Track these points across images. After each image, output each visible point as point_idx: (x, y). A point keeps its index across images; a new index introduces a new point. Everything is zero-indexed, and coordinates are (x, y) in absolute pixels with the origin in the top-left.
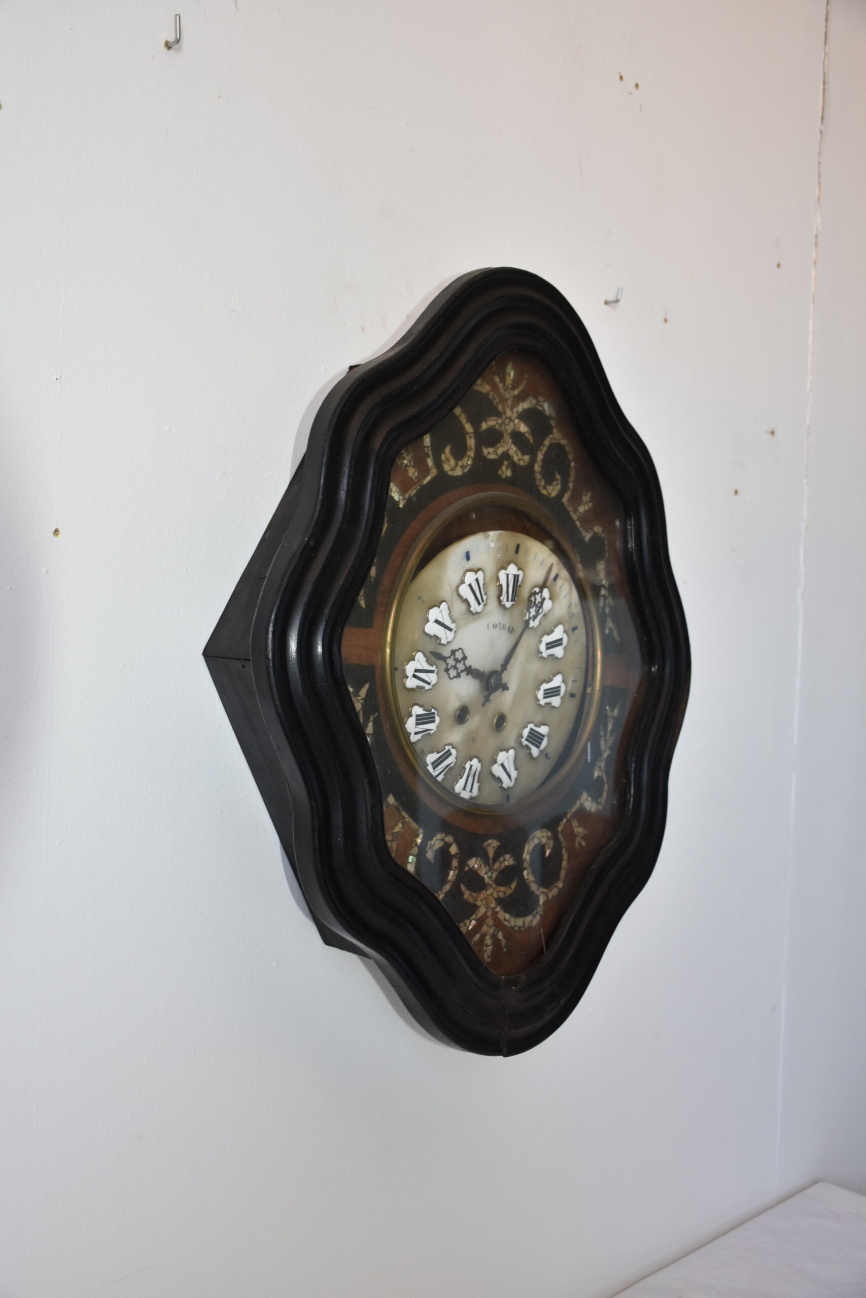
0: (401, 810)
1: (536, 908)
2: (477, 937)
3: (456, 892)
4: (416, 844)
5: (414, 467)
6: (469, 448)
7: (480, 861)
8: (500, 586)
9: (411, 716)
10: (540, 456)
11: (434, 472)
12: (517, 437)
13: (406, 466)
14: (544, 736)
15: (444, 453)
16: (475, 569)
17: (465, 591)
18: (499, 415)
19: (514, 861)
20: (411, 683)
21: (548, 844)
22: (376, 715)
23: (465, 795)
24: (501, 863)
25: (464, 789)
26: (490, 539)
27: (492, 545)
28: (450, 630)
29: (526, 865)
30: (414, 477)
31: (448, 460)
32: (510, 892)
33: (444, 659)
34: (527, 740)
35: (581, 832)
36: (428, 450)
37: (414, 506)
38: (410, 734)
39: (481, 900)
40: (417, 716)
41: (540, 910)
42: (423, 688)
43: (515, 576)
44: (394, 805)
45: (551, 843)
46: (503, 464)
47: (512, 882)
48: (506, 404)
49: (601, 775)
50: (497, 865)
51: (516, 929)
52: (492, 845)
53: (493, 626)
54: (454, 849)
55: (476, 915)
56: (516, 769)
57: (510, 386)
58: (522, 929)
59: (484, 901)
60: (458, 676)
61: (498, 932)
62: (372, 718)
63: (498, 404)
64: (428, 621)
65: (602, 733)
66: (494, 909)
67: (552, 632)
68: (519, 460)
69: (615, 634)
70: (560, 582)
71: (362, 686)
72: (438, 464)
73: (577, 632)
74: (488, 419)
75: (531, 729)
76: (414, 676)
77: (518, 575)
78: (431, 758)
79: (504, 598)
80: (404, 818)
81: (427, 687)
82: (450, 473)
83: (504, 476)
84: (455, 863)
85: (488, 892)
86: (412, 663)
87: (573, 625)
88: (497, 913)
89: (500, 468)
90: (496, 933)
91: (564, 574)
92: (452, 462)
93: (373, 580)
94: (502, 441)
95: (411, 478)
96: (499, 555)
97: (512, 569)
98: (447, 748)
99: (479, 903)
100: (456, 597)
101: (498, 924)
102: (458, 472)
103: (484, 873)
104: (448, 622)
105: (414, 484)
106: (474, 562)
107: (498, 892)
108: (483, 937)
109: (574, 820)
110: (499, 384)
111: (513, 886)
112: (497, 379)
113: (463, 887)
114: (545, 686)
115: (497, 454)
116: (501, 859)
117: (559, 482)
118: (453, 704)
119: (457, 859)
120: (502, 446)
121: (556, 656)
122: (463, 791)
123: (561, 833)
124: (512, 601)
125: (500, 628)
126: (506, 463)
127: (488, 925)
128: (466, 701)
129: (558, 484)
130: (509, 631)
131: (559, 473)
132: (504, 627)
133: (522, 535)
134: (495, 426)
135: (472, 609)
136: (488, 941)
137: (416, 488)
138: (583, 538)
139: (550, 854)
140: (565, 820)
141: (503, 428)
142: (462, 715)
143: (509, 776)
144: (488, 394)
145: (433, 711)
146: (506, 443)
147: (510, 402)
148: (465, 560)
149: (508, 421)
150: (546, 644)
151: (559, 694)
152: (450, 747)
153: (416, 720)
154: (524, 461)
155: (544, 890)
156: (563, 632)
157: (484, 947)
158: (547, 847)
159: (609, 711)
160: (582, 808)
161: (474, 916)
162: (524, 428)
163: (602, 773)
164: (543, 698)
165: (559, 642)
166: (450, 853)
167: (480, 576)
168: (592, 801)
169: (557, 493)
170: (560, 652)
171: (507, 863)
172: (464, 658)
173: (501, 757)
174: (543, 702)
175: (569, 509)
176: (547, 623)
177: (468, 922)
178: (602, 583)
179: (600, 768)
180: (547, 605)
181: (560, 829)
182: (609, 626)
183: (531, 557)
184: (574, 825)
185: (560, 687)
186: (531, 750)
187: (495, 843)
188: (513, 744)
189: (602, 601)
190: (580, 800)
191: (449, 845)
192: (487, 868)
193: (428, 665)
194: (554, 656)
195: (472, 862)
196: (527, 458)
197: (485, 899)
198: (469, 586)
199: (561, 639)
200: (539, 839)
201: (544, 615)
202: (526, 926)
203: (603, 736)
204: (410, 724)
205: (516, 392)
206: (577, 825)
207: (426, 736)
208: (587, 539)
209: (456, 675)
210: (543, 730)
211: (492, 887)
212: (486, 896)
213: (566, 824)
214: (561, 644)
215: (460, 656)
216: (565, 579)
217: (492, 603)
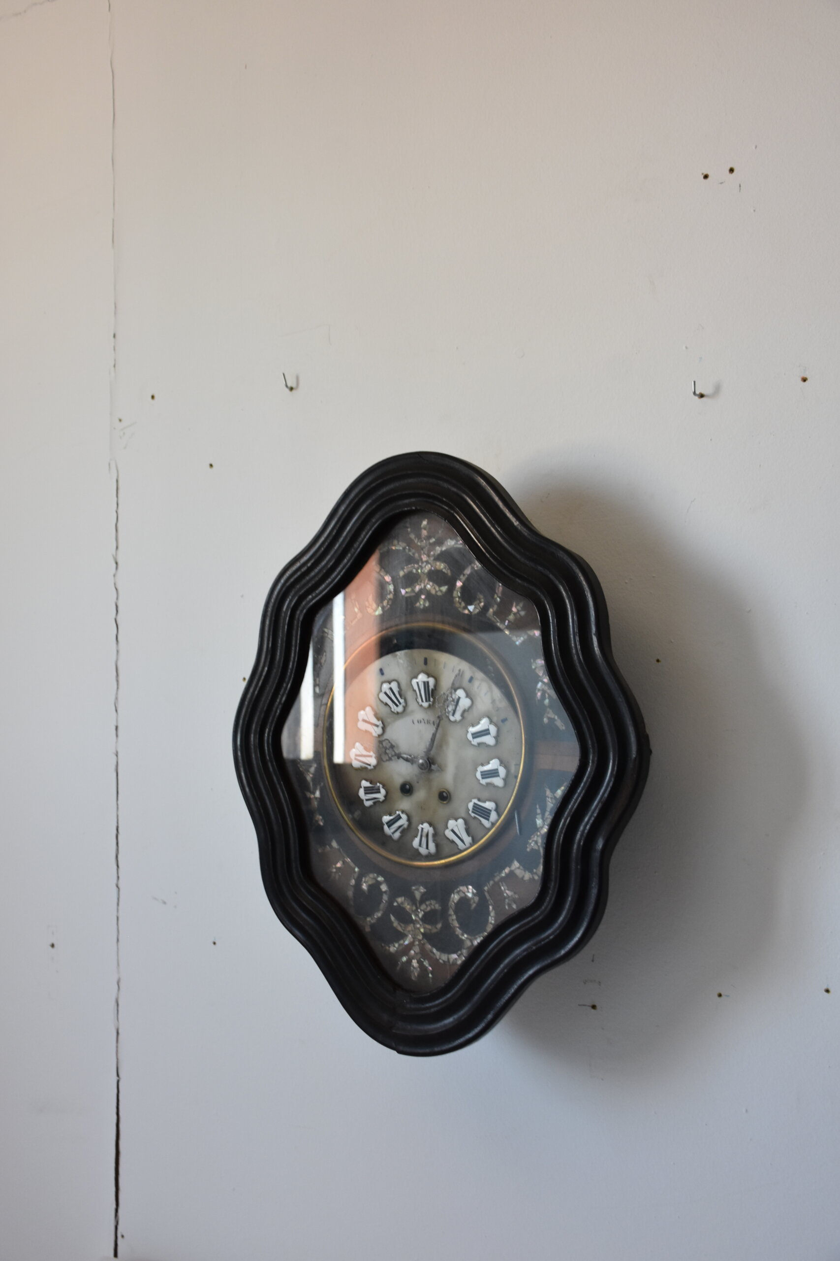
0: (342, 852)
1: (460, 950)
2: (404, 959)
3: (385, 919)
4: (354, 878)
6: (388, 592)
7: (407, 901)
8: (415, 691)
9: (361, 787)
10: (459, 584)
11: (359, 616)
12: (433, 574)
14: (491, 810)
15: (368, 601)
16: (390, 681)
17: (383, 697)
18: (416, 562)
19: (439, 906)
20: (355, 764)
21: (474, 899)
22: (322, 784)
23: (420, 850)
24: (427, 906)
25: (420, 845)
26: (398, 657)
27: (401, 661)
28: (377, 726)
29: (451, 912)
31: (370, 605)
32: (434, 930)
34: (473, 812)
35: (512, 896)
36: (355, 601)
38: (363, 800)
39: (409, 931)
40: (365, 788)
41: (465, 952)
43: (424, 683)
44: (336, 847)
45: (476, 899)
46: (421, 598)
47: (438, 922)
48: (422, 552)
49: (536, 847)
50: (423, 907)
51: (442, 961)
52: (419, 891)
53: (418, 722)
54: (384, 888)
55: (404, 942)
56: (470, 836)
57: (426, 538)
58: (447, 963)
60: (391, 759)
61: (425, 959)
62: (318, 787)
63: (414, 554)
64: (358, 720)
65: (539, 811)
66: (419, 941)
67: (479, 723)
68: (436, 592)
69: (558, 723)
70: (476, 683)
73: (507, 723)
74: (405, 567)
75: (475, 803)
76: (355, 759)
77: (428, 682)
78: (385, 818)
79: (419, 700)
80: (344, 858)
81: (369, 767)
82: (373, 614)
83: (422, 607)
84: (385, 898)
85: (416, 926)
86: (354, 750)
87: (502, 716)
89: (418, 601)
90: (422, 960)
91: (479, 675)
92: (374, 605)
94: (419, 581)
96: (409, 668)
97: (422, 677)
98: (397, 813)
99: (406, 932)
100: (378, 702)
101: (424, 953)
102: (380, 612)
103: (410, 910)
104: (375, 721)
106: (387, 675)
107: (424, 928)
108: (409, 961)
109: (502, 883)
110: (414, 540)
111: (439, 926)
112: (412, 536)
113: (393, 918)
114: (481, 769)
115: (414, 592)
116: (428, 903)
117: (482, 600)
118: (398, 781)
119: (387, 895)
120: (419, 585)
121: (487, 743)
123: (488, 892)
124: (426, 701)
125: (425, 723)
126: (423, 597)
127: (414, 951)
128: (408, 778)
129: (481, 602)
130: (434, 724)
131: (481, 594)
132: (428, 722)
133: (427, 651)
134: (412, 571)
135: (393, 710)
136: (415, 963)
138: (514, 642)
139: (476, 907)
140: (491, 883)
141: (420, 571)
142: (407, 789)
144: (404, 549)
145: (378, 784)
146: (423, 581)
147: (426, 550)
148: (380, 675)
149: (425, 564)
150: (473, 734)
151: (498, 776)
152: (400, 813)
153: (365, 790)
154: (441, 591)
155: (469, 937)
156: (490, 724)
157: (412, 968)
158: (472, 901)
159: (548, 793)
160: (512, 874)
161: (401, 942)
162: (441, 566)
163: (538, 846)
164: (483, 778)
165: (486, 732)
166: (380, 889)
167: (394, 685)
168: (525, 872)
169: (480, 610)
170: (489, 740)
171: (433, 907)
172: (392, 747)
173: (452, 823)
174: (484, 782)
175: (495, 621)
176: (469, 717)
177: (397, 945)
178: (540, 679)
179: (536, 842)
180: (465, 703)
181: (486, 888)
182: (549, 715)
183: (442, 666)
184: (502, 888)
185: (497, 769)
186: (481, 821)
187: (422, 890)
188: (463, 815)
189: (539, 694)
190: (510, 867)
191: (380, 883)
192: (414, 908)
193: (365, 751)
194: (485, 744)
195: (400, 900)
196: (444, 589)
197: (412, 931)
198: (386, 693)
199: (488, 730)
200: (464, 893)
201: (464, 711)
202: (451, 961)
203: (539, 814)
204: (361, 793)
205: (432, 540)
206: (506, 888)
207: (376, 802)
208: (517, 643)
209: (388, 758)
210: (489, 805)
211: (419, 923)
212: (413, 928)
213: (493, 885)
214: (489, 734)
215: (388, 746)
216: (482, 680)
217: (412, 704)
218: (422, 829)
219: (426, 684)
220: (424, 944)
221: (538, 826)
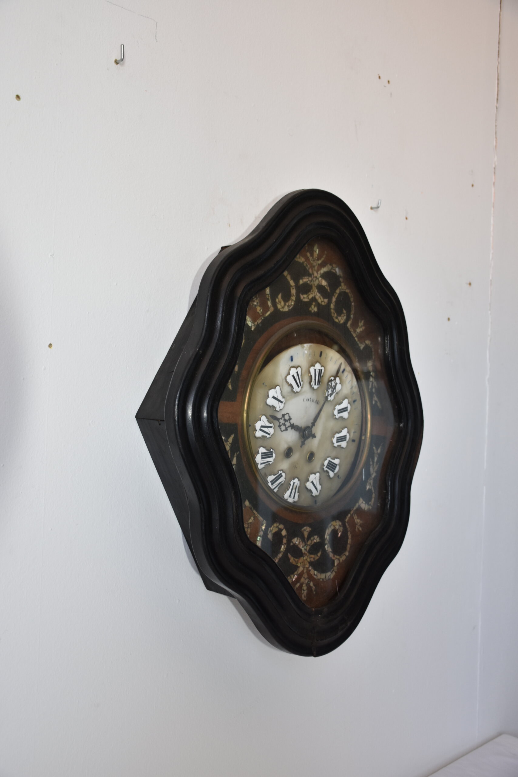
0: (253, 509)
1: (333, 568)
2: (298, 585)
3: (285, 558)
4: (262, 529)
5: (260, 306)
6: (292, 295)
7: (299, 540)
8: (311, 376)
9: (259, 453)
10: (334, 299)
11: (272, 309)
12: (320, 288)
13: (256, 306)
14: (337, 465)
15: (278, 298)
16: (296, 366)
17: (290, 379)
18: (310, 275)
19: (319, 539)
20: (259, 434)
21: (340, 529)
22: (238, 453)
23: (291, 500)
24: (312, 541)
25: (290, 496)
26: (305, 349)
27: (306, 352)
28: (282, 402)
29: (326, 542)
30: (260, 312)
31: (280, 302)
32: (317, 558)
33: (278, 419)
34: (327, 467)
35: (359, 522)
36: (268, 296)
37: (261, 329)
38: (258, 464)
39: (300, 563)
40: (262, 453)
41: (335, 569)
42: (266, 437)
43: (319, 370)
44: (249, 506)
45: (341, 529)
46: (312, 304)
47: (318, 552)
48: (314, 269)
49: (370, 488)
50: (309, 542)
51: (321, 580)
52: (307, 530)
53: (307, 400)
54: (284, 533)
55: (297, 572)
56: (320, 485)
57: (316, 258)
58: (325, 580)
59: (302, 563)
60: (286, 429)
61: (310, 582)
62: (235, 455)
63: (309, 269)
64: (268, 397)
65: (371, 463)
66: (307, 568)
67: (341, 403)
68: (322, 302)
69: (379, 404)
70: (346, 373)
71: (230, 436)
72: (274, 304)
73: (356, 403)
74: (303, 278)
75: (329, 461)
76: (261, 430)
77: (321, 370)
78: (270, 478)
79: (313, 383)
80: (255, 514)
81: (268, 436)
82: (281, 310)
83: (313, 311)
84: (285, 541)
85: (304, 558)
86: (259, 422)
87: (354, 398)
89: (310, 306)
90: (309, 582)
91: (348, 369)
92: (283, 303)
93: (236, 373)
94: (312, 291)
95: (259, 313)
96: (310, 358)
97: (318, 366)
98: (280, 472)
99: (299, 565)
100: (285, 383)
101: (311, 577)
102: (286, 309)
103: (301, 546)
104: (280, 398)
105: (260, 316)
106: (296, 362)
107: (310, 558)
108: (301, 585)
109: (355, 515)
110: (310, 257)
111: (319, 554)
112: (308, 254)
113: (289, 555)
114: (337, 435)
115: (309, 298)
116: (312, 538)
117: (345, 314)
118: (283, 446)
119: (286, 538)
120: (311, 294)
121: (344, 417)
122: (289, 498)
123: (347, 522)
124: (317, 385)
125: (311, 401)
126: (314, 303)
127: (304, 578)
128: (291, 444)
129: (344, 316)
130: (316, 402)
131: (345, 310)
132: (313, 401)
133: (323, 346)
134: (307, 282)
135: (294, 390)
136: (305, 587)
137: (261, 319)
138: (360, 347)
139: (341, 535)
140: (349, 515)
141: (312, 283)
142: (289, 453)
143: (316, 489)
144: (303, 263)
145: (272, 450)
146: (314, 292)
147: (316, 268)
148: (290, 361)
149: (315, 279)
150: (338, 411)
151: (345, 440)
153: (261, 456)
154: (324, 302)
155: (337, 557)
156: (348, 403)
157: (302, 591)
158: (339, 531)
159: (376, 451)
160: (360, 508)
162: (324, 283)
164: (336, 442)
165: (345, 409)
166: (282, 535)
167: (299, 370)
168: (366, 504)
169: (344, 321)
170: (346, 415)
171: (315, 541)
172: (290, 419)
173: (312, 477)
174: (336, 445)
175: (351, 330)
176: (338, 398)
177: (292, 576)
178: (371, 374)
179: (370, 484)
180: (338, 387)
181: (346, 520)
182: (375, 399)
183: (329, 359)
184: (354, 518)
185: (346, 435)
186: (329, 473)
187: (309, 529)
188: (320, 470)
189: (371, 384)
190: (358, 503)
191: (281, 530)
192: (304, 544)
193: (268, 423)
195: (295, 540)
196: (326, 301)
197: (303, 562)
198: (293, 376)
199: (347, 407)
200: (335, 526)
201: (337, 393)
203: (371, 465)
204: (258, 458)
205: (320, 262)
206: (357, 518)
207: (268, 464)
208: (362, 348)
210: (336, 461)
211: (307, 555)
213: (350, 517)
214: (347, 410)
215: (287, 418)
216: (349, 372)
217: (306, 387)
218: (294, 483)
220: (310, 570)
221: (371, 473)
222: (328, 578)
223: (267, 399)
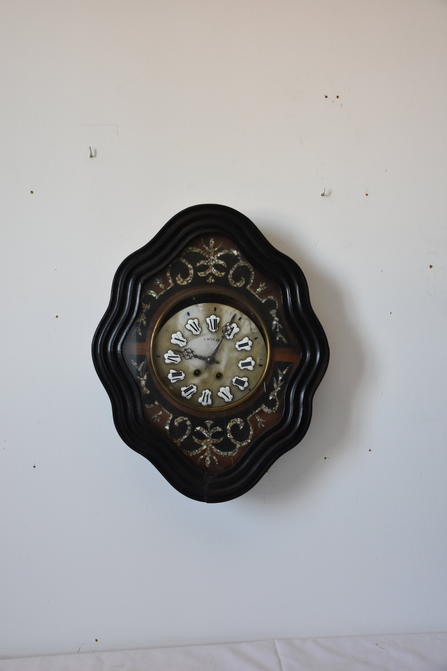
0: (161, 407)
1: (234, 449)
2: (202, 457)
3: (189, 439)
4: (169, 420)
5: (162, 284)
6: (190, 273)
7: (202, 428)
8: (208, 324)
9: (170, 373)
10: (231, 272)
11: (172, 285)
12: (217, 266)
13: (159, 284)
14: (245, 382)
15: (178, 277)
16: (193, 318)
17: (188, 327)
18: (206, 259)
19: (221, 429)
20: (167, 361)
21: (241, 424)
22: (148, 372)
23: (204, 404)
24: (214, 430)
25: (203, 401)
26: (199, 307)
27: (201, 309)
28: (184, 341)
29: (228, 431)
30: (163, 288)
31: (179, 279)
32: (219, 441)
33: (182, 352)
34: (235, 383)
35: (262, 421)
36: (169, 277)
37: (163, 298)
38: (170, 380)
39: (204, 443)
40: (172, 373)
41: (237, 450)
42: (174, 363)
43: (214, 320)
44: (158, 405)
45: (243, 424)
46: (209, 277)
47: (221, 437)
48: (210, 255)
50: (212, 431)
51: (224, 456)
52: (209, 423)
53: (208, 339)
54: (188, 423)
55: (201, 449)
56: (231, 394)
57: (212, 248)
58: (227, 457)
60: (190, 358)
61: (213, 456)
62: (146, 374)
63: (205, 255)
65: (275, 381)
66: (211, 447)
67: (242, 340)
68: (219, 275)
69: (284, 340)
70: (243, 321)
71: (141, 363)
72: (174, 281)
73: (257, 340)
74: (200, 261)
75: (236, 379)
76: (169, 359)
77: (216, 320)
78: (183, 389)
79: (210, 328)
80: (163, 410)
81: (176, 363)
82: (181, 284)
83: (210, 282)
84: (189, 428)
85: (208, 440)
86: (167, 354)
87: (255, 336)
88: (213, 449)
89: (208, 279)
90: (212, 456)
91: (245, 317)
92: (182, 280)
93: (144, 325)
94: (208, 269)
95: (161, 288)
96: (205, 312)
97: (213, 317)
98: (191, 385)
99: (203, 444)
100: (185, 329)
101: (213, 453)
102: (185, 283)
103: (204, 433)
104: (182, 339)
106: (192, 316)
107: (213, 441)
108: (205, 457)
109: (257, 416)
110: (206, 248)
111: (221, 439)
112: (204, 246)
113: (193, 437)
114: (242, 362)
115: (206, 274)
116: (215, 428)
117: (244, 281)
118: (192, 369)
119: (190, 426)
120: (208, 271)
121: (246, 349)
123: (249, 420)
124: (214, 329)
125: (211, 340)
126: (211, 277)
127: (207, 453)
128: (198, 368)
129: (243, 281)
130: (217, 341)
131: (243, 278)
132: (213, 339)
133: (217, 304)
134: (204, 263)
135: (194, 333)
136: (208, 458)
137: (164, 291)
138: (261, 302)
139: (242, 428)
140: (251, 416)
141: (209, 264)
142: (197, 373)
143: (228, 397)
144: (200, 252)
145: (181, 371)
146: (211, 269)
147: (212, 254)
148: (187, 316)
149: (212, 261)
150: (239, 345)
151: (251, 365)
152: (193, 385)
153: (172, 375)
154: (222, 275)
155: (239, 442)
156: (249, 340)
157: (206, 461)
158: (240, 425)
159: (279, 372)
160: (262, 411)
161: (200, 449)
162: (221, 262)
163: (275, 397)
164: (242, 366)
165: (247, 344)
166: (186, 424)
167: (196, 321)
168: (268, 409)
169: (243, 285)
170: (248, 348)
171: (218, 430)
172: (192, 352)
173: (222, 389)
174: (242, 368)
175: (251, 291)
176: (237, 337)
177: (197, 451)
178: (274, 319)
179: (274, 395)
180: (236, 330)
181: (248, 419)
182: (279, 336)
183: (224, 312)
184: (257, 418)
185: (251, 362)
186: (239, 387)
187: (211, 422)
188: (228, 384)
189: (274, 326)
190: (260, 408)
191: (186, 421)
192: (207, 431)
193: (175, 355)
194: (245, 350)
195: (198, 428)
196: (223, 274)
197: (206, 443)
198: (191, 325)
199: (248, 343)
200: (236, 422)
201: (236, 334)
202: (229, 455)
203: (275, 382)
204: (170, 376)
205: (216, 249)
206: (259, 417)
207: (179, 381)
208: (263, 302)
209: (189, 358)
210: (245, 379)
211: (209, 438)
212: (206, 442)
213: (252, 417)
214: (248, 345)
215: (190, 351)
216: (246, 319)
217: (205, 331)
218: (205, 393)
219: (215, 321)
221: (275, 388)
222: (230, 455)
223: (171, 339)
